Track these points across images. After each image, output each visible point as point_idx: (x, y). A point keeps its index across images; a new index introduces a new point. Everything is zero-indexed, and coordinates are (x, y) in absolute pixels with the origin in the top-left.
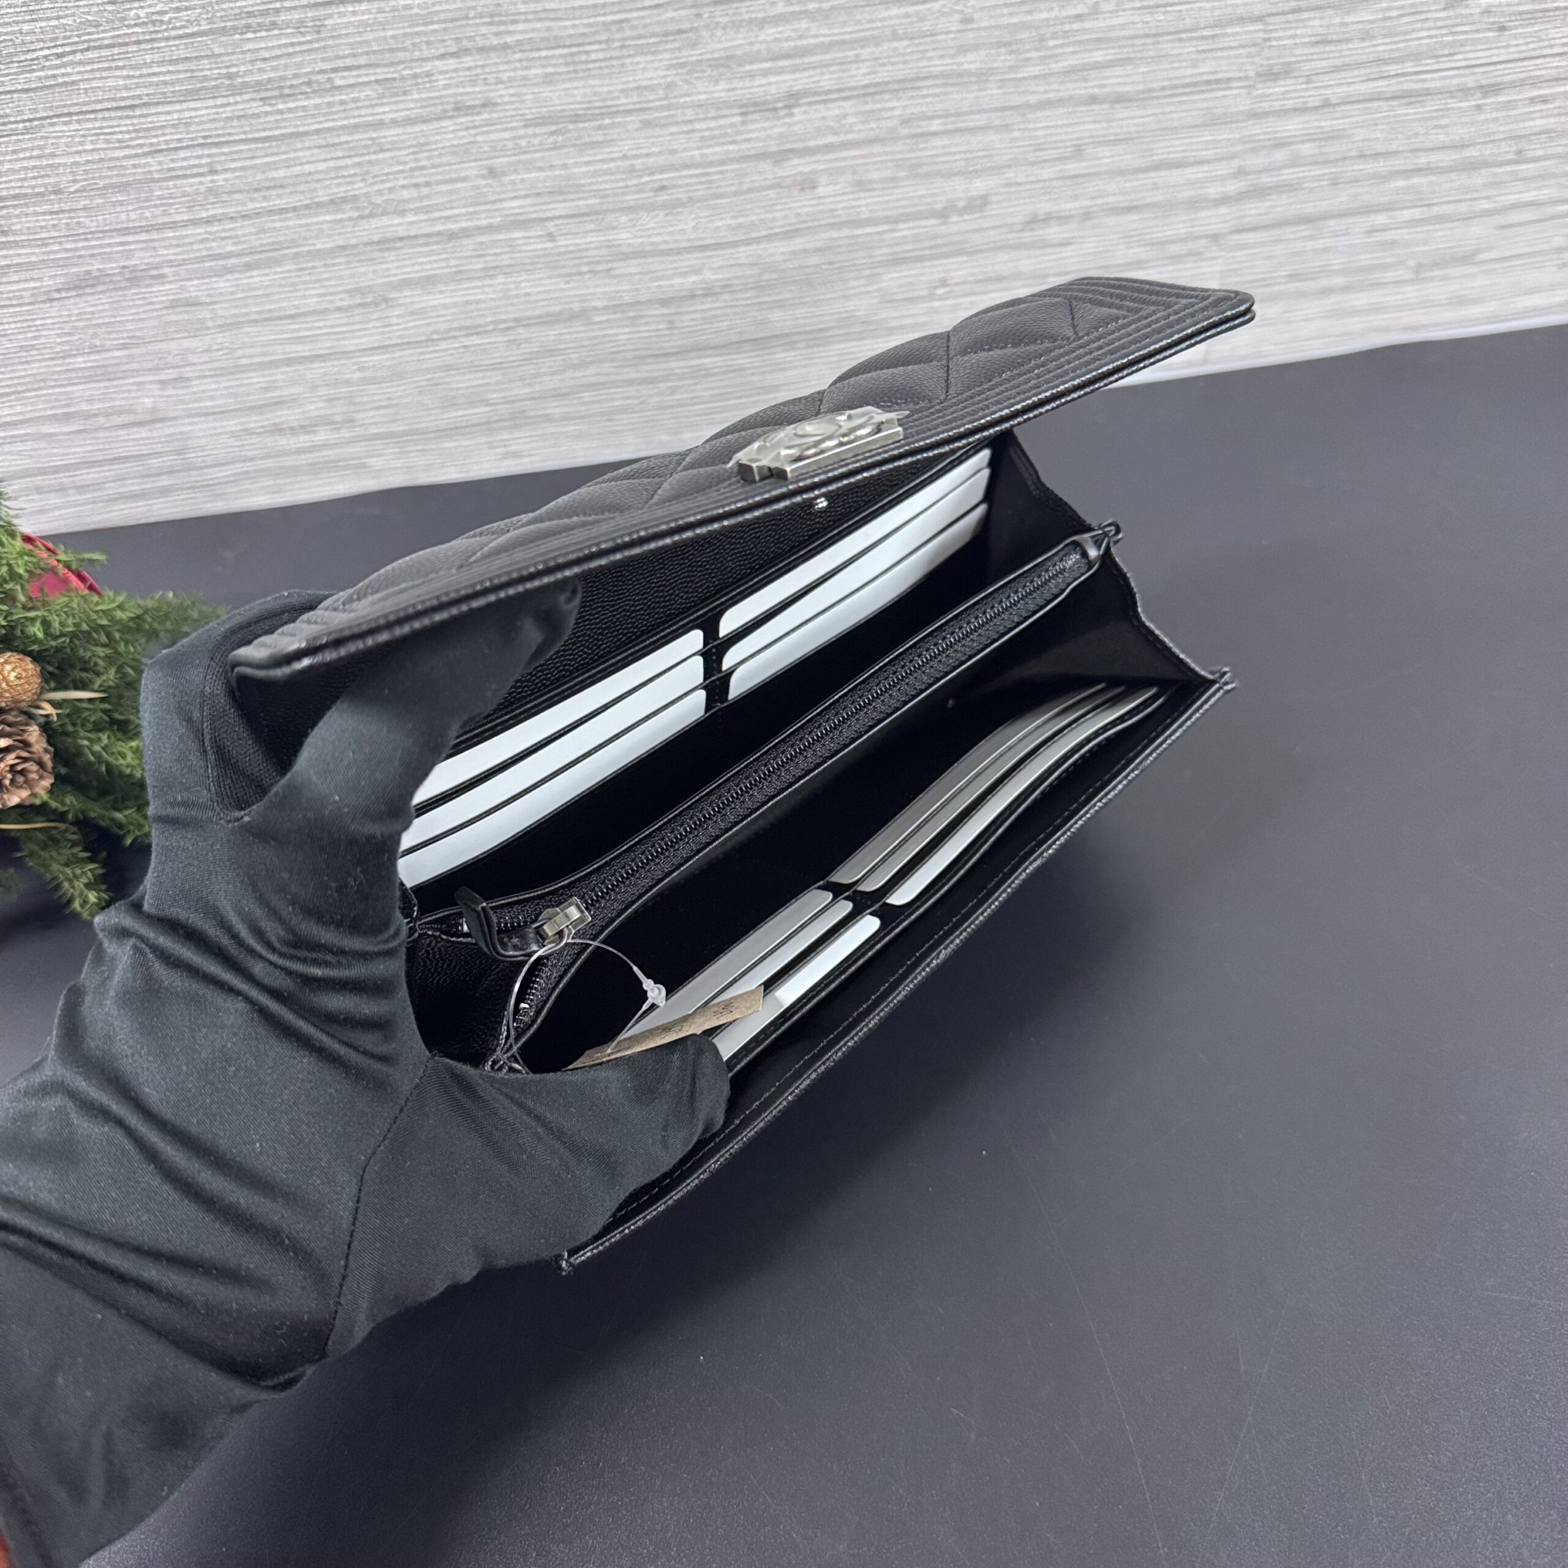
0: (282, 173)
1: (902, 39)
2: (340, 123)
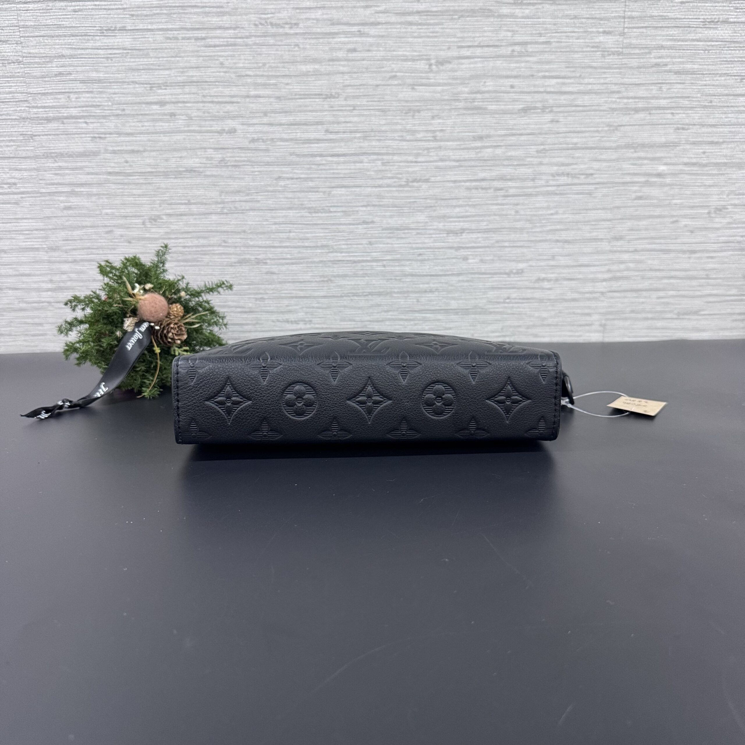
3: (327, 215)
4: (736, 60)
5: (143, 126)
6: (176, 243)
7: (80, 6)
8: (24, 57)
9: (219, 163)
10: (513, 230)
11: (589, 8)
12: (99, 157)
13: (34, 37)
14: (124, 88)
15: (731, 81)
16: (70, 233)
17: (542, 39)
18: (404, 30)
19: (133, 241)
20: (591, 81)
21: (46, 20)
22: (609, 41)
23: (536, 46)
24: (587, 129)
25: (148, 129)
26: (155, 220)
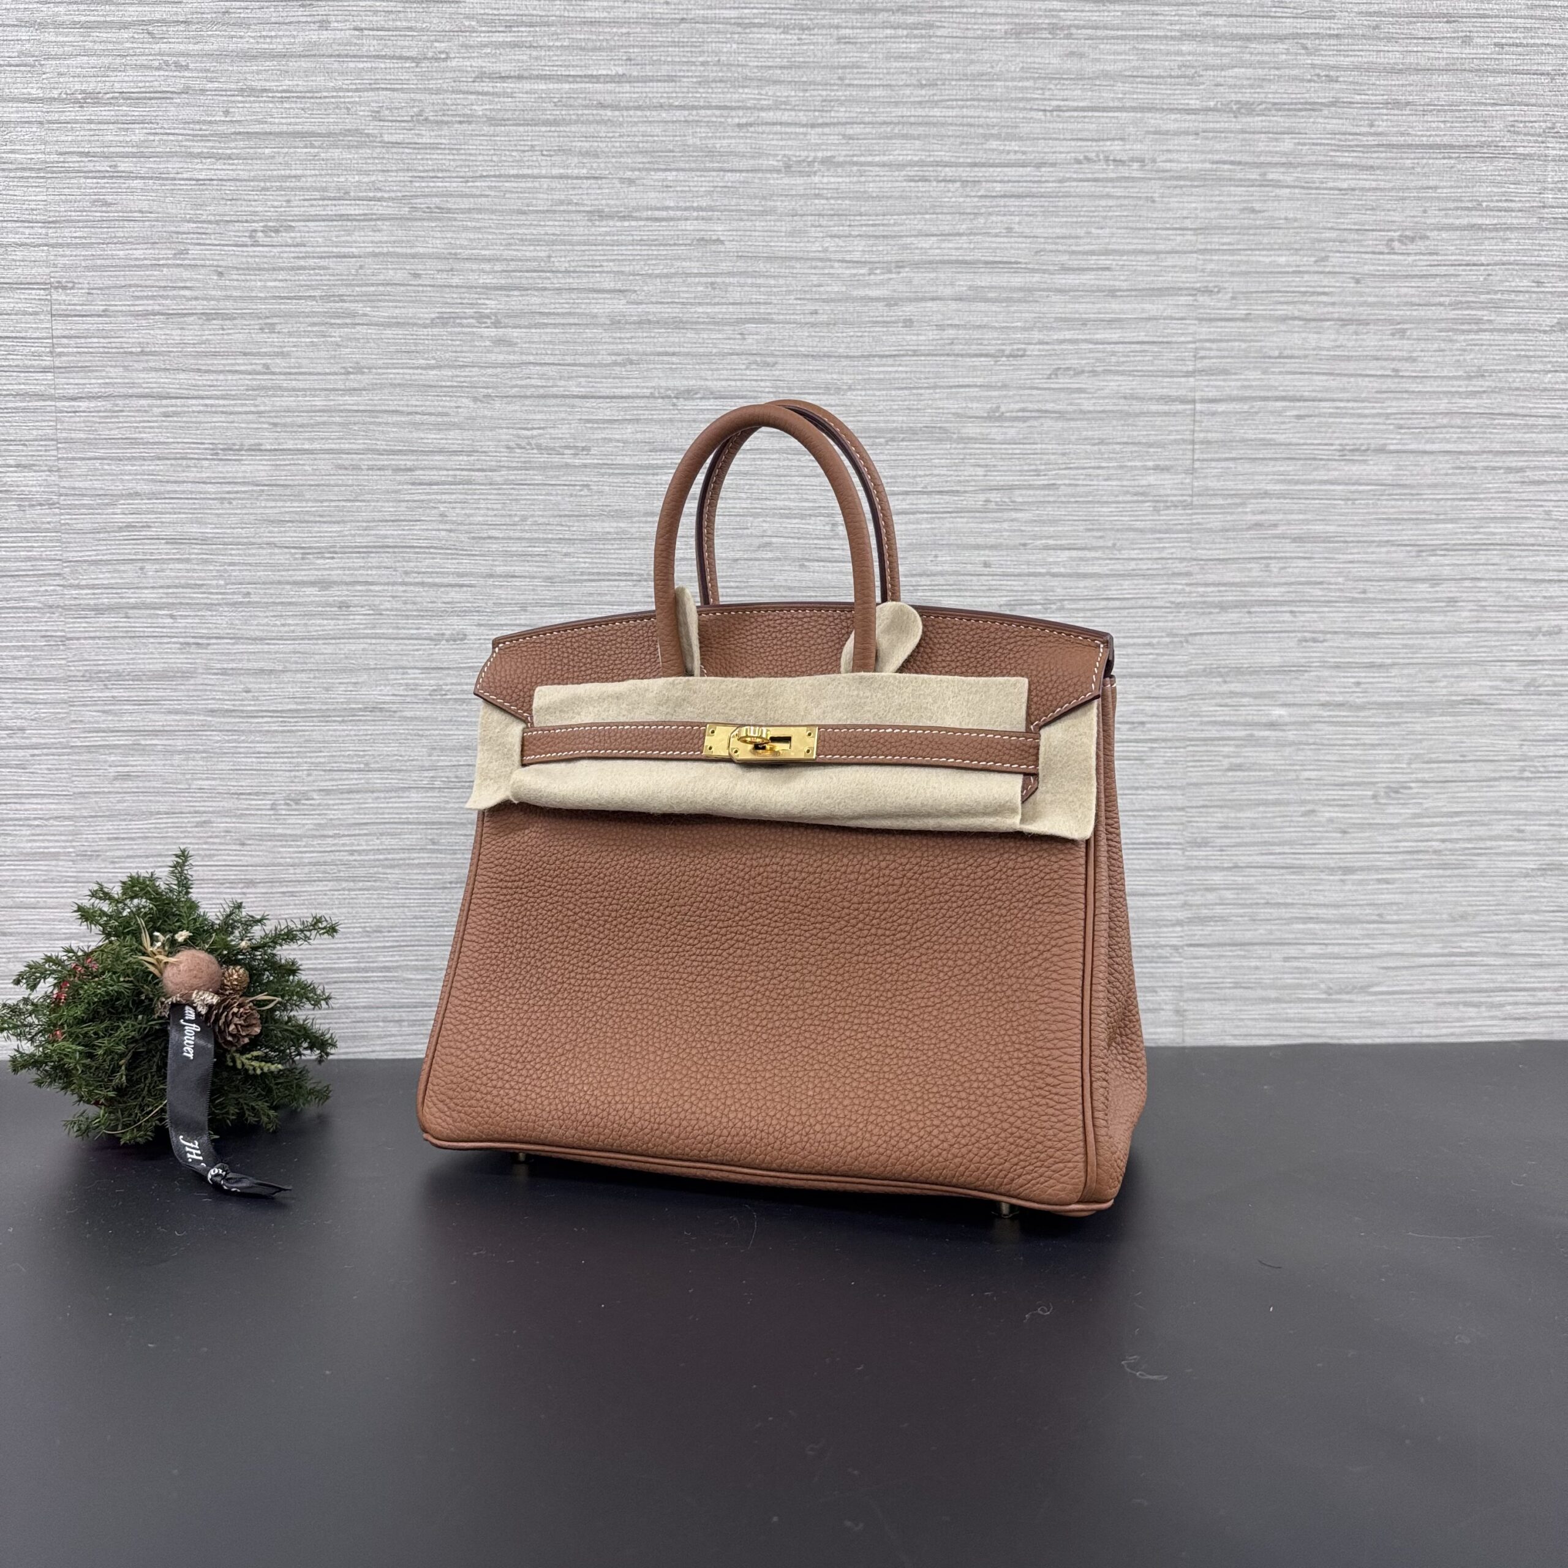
4: (1405, 517)
5: (283, 625)
6: (334, 845)
7: (176, 406)
8: (61, 495)
9: (430, 695)
11: (1128, 425)
12: (192, 682)
13: (84, 459)
14: (250, 555)
15: (1399, 555)
16: (124, 825)
17: (1042, 481)
18: (786, 463)
19: (250, 842)
20: (1134, 554)
21: (111, 429)
22: (1167, 483)
23: (1031, 492)
24: (1131, 641)
25: (293, 632)
26: (297, 802)
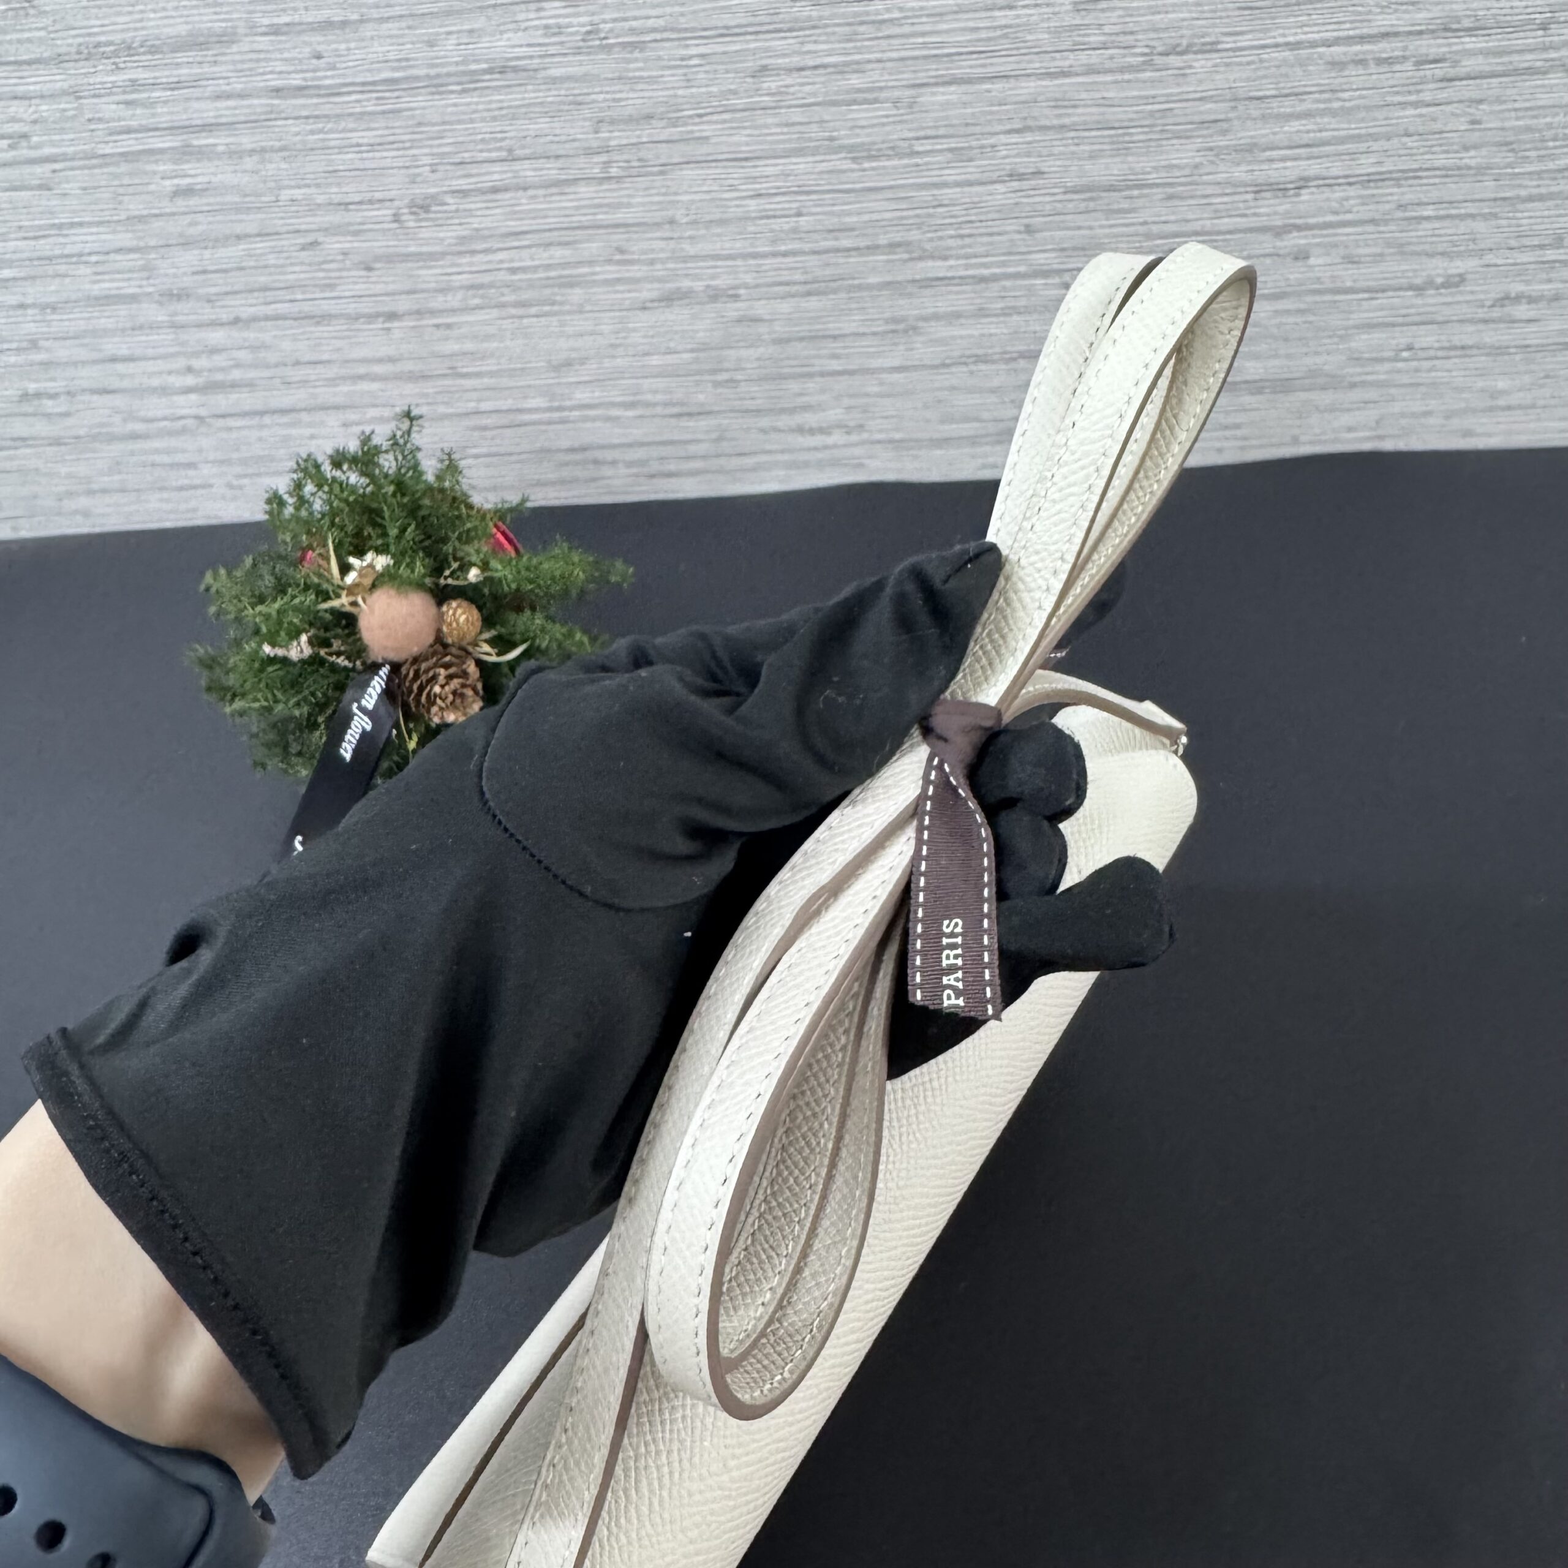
0: (855, 219)
1: (1409, 135)
2: (911, 181)
3: (906, 161)
6: (488, 262)
9: (583, 40)
10: (1457, 172)
16: (207, 254)
19: (378, 265)
26: (426, 208)
